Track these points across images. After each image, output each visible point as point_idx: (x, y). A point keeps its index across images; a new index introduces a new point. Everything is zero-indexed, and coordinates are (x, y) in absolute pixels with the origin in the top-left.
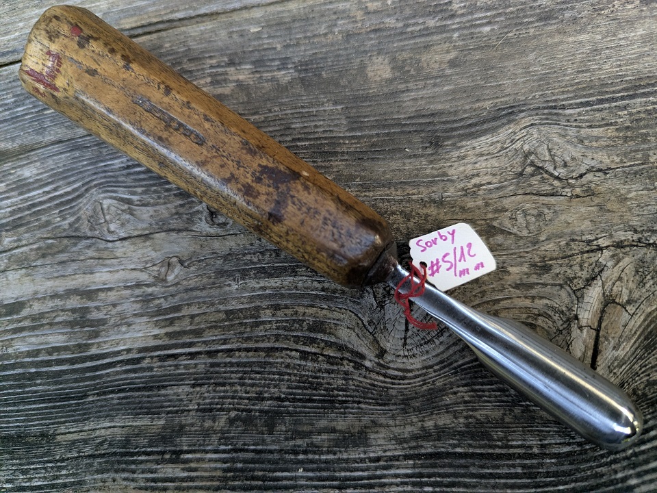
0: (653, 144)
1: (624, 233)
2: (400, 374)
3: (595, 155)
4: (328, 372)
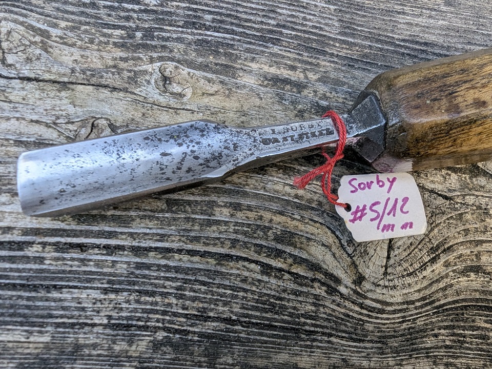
2: (379, 306)
4: (296, 293)
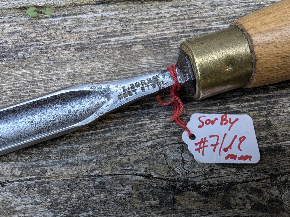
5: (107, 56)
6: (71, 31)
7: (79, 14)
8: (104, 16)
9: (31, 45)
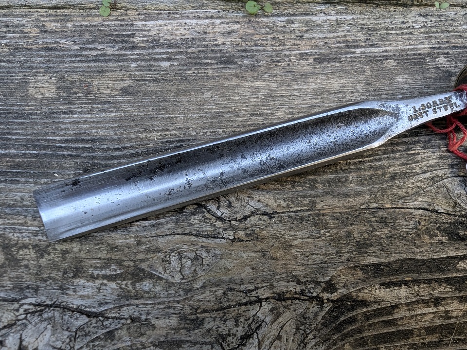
0: (321, 191)
1: (286, 283)
3: (262, 198)
5: (356, 72)
6: (303, 36)
7: (308, 15)
8: (339, 20)
9: (257, 51)
